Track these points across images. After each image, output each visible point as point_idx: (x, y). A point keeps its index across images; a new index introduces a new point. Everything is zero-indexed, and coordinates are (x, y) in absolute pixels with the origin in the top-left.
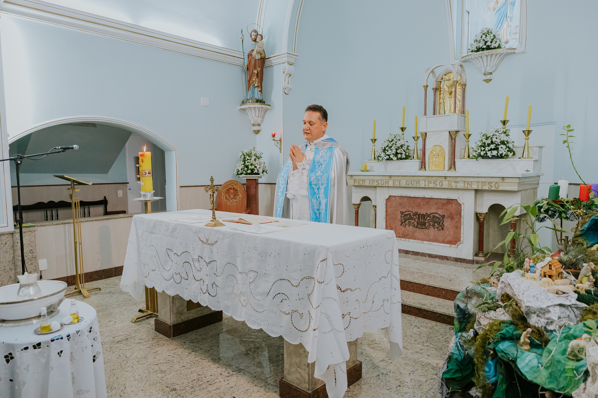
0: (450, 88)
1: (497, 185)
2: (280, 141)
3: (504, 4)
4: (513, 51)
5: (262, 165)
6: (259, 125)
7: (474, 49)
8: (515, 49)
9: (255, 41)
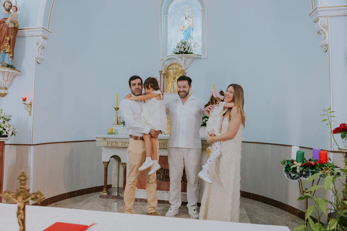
0: (174, 75)
2: (31, 105)
3: (189, 28)
5: (12, 127)
6: (6, 89)
7: (178, 52)
8: (201, 56)
9: (8, 11)
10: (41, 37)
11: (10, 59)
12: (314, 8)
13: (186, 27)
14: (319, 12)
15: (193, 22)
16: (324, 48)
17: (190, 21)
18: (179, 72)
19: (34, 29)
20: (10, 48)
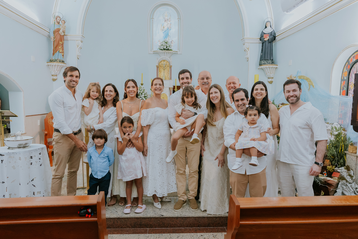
4: (176, 53)
6: (56, 75)
7: (162, 49)
8: (177, 52)
9: (59, 23)
10: (80, 42)
11: (62, 56)
12: (243, 38)
13: (166, 28)
14: (245, 40)
15: (170, 25)
16: (247, 59)
17: (168, 24)
19: (75, 35)
20: (63, 50)
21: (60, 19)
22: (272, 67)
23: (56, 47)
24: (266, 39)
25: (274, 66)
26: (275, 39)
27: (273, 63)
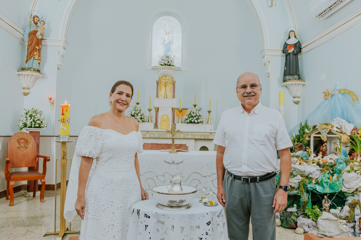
1: (208, 136)
2: (53, 103)
3: (169, 43)
6: (29, 89)
8: (181, 68)
9: (36, 24)
10: (62, 48)
11: (38, 64)
12: (263, 49)
13: (167, 42)
14: (265, 52)
15: (173, 38)
16: (267, 75)
17: (170, 37)
18: (170, 83)
19: (56, 40)
20: (39, 56)
21: (38, 19)
22: (299, 84)
23: (30, 53)
24: (290, 51)
25: (301, 83)
26: (300, 51)
27: (300, 78)
